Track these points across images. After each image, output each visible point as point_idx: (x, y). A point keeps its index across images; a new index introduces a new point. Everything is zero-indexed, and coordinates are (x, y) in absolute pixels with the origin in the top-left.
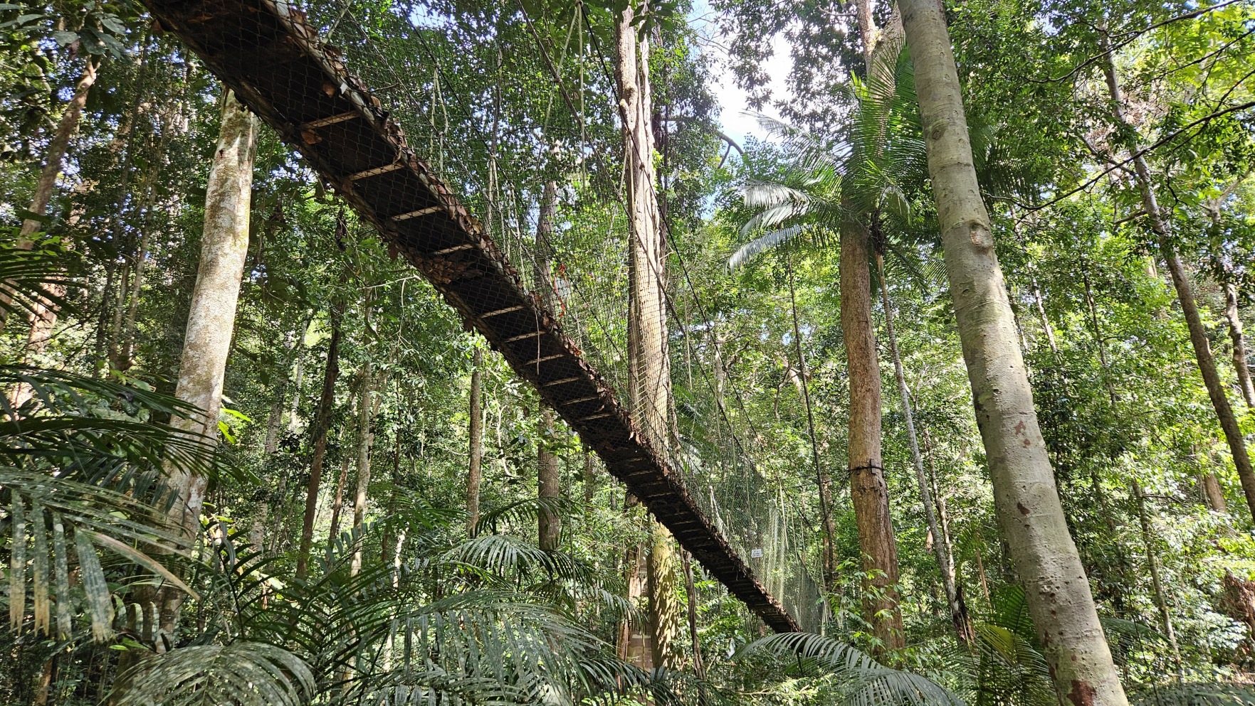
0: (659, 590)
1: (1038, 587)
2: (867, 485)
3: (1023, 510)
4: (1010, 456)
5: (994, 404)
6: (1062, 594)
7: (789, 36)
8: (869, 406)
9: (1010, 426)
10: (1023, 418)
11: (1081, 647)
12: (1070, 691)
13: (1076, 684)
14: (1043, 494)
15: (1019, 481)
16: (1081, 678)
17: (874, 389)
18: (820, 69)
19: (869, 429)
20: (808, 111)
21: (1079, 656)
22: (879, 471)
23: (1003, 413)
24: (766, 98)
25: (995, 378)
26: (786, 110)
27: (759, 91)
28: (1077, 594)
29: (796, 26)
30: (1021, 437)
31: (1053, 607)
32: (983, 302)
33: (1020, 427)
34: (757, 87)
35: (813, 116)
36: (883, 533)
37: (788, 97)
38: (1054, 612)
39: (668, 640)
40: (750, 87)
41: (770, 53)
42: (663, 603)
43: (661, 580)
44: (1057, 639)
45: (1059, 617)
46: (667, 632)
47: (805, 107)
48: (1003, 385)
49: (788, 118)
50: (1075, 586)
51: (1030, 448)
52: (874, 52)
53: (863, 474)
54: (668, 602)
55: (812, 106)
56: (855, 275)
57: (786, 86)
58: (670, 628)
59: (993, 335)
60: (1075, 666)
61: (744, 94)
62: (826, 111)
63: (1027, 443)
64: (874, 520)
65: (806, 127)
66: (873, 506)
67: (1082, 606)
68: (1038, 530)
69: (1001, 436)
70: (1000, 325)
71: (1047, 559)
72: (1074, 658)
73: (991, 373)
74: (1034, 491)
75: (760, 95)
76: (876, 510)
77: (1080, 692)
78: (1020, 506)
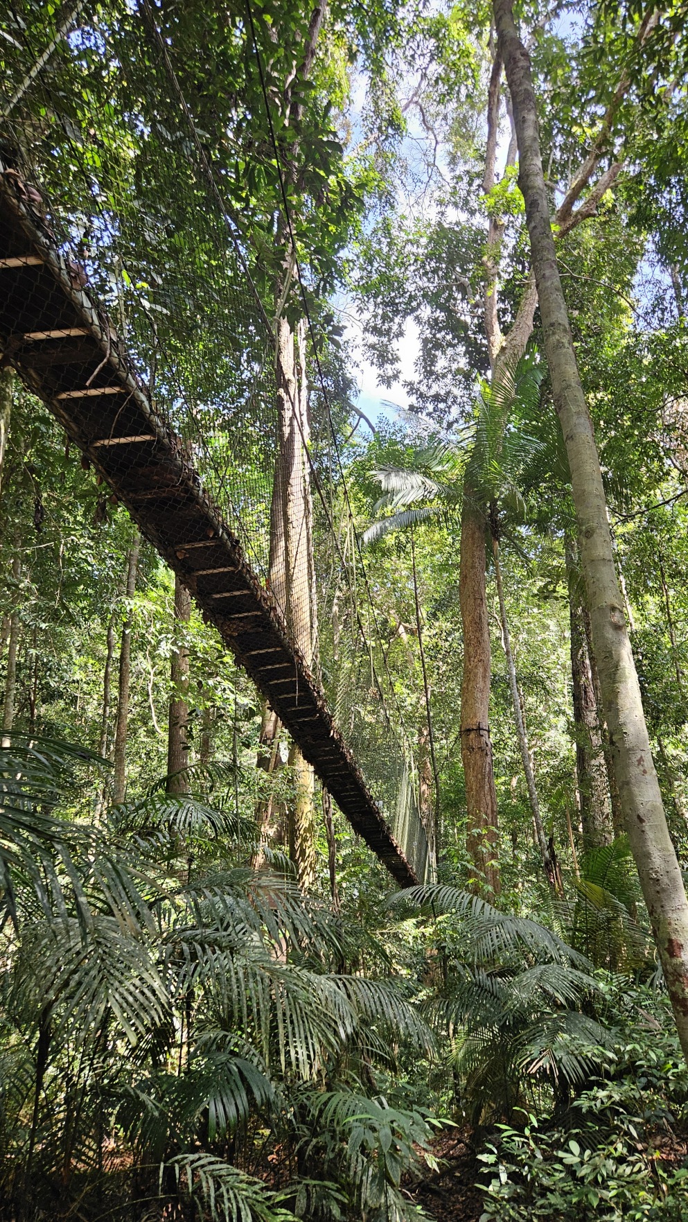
0: (300, 841)
1: (649, 874)
2: (475, 745)
3: (641, 820)
4: (633, 781)
5: (624, 742)
6: (665, 880)
7: (417, 318)
8: (480, 675)
9: (634, 759)
10: (643, 754)
11: (675, 916)
12: (666, 946)
13: (671, 941)
14: (655, 808)
15: (639, 799)
16: (674, 937)
17: (485, 660)
18: (444, 353)
19: (479, 695)
20: (432, 392)
21: (673, 922)
22: (486, 732)
23: (629, 750)
24: (396, 377)
25: (624, 724)
26: (412, 389)
27: (389, 369)
28: (673, 880)
29: (426, 312)
30: (642, 768)
31: (658, 888)
32: (617, 666)
33: (640, 760)
34: (388, 366)
35: (437, 398)
36: (487, 788)
37: (415, 377)
38: (658, 892)
39: (307, 885)
40: (381, 365)
41: (400, 334)
42: (303, 852)
43: (302, 832)
44: (659, 910)
45: (662, 895)
46: (305, 878)
47: (429, 387)
48: (630, 729)
49: (415, 396)
50: (673, 874)
51: (647, 776)
52: (498, 355)
53: (472, 735)
54: (307, 851)
55: (435, 389)
56: (473, 556)
57: (413, 368)
58: (308, 874)
59: (624, 692)
60: (670, 930)
61: (375, 371)
62: (448, 393)
63: (645, 772)
64: (480, 776)
65: (430, 407)
66: (479, 763)
67: (676, 888)
68: (650, 835)
69: (627, 766)
70: (629, 685)
71: (656, 855)
72: (670, 924)
73: (622, 720)
74: (648, 807)
75: (390, 373)
76: (482, 767)
77: (673, 947)
78: (639, 817)
